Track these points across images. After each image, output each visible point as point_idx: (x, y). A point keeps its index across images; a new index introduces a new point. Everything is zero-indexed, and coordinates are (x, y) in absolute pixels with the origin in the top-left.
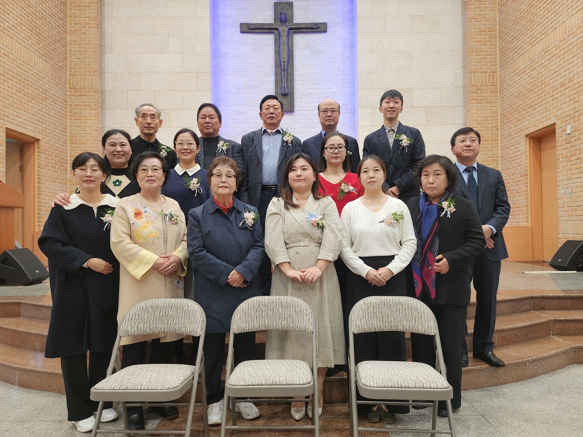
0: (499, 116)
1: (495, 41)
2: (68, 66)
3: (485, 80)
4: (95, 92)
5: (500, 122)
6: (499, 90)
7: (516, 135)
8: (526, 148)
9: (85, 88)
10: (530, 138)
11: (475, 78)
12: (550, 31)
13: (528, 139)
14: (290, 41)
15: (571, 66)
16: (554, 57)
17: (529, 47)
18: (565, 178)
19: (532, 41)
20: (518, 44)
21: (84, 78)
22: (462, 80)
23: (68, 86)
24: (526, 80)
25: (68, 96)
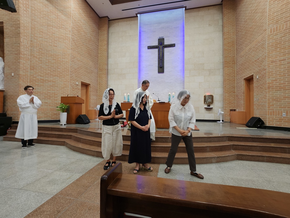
0: (236, 72)
1: (234, 46)
3: (231, 60)
4: (105, 70)
5: (236, 74)
6: (236, 63)
8: (244, 83)
10: (246, 80)
12: (252, 42)
13: (245, 80)
14: (163, 50)
15: (259, 54)
16: (253, 51)
18: (256, 94)
19: (246, 45)
22: (222, 60)
24: (244, 59)
25: (98, 72)
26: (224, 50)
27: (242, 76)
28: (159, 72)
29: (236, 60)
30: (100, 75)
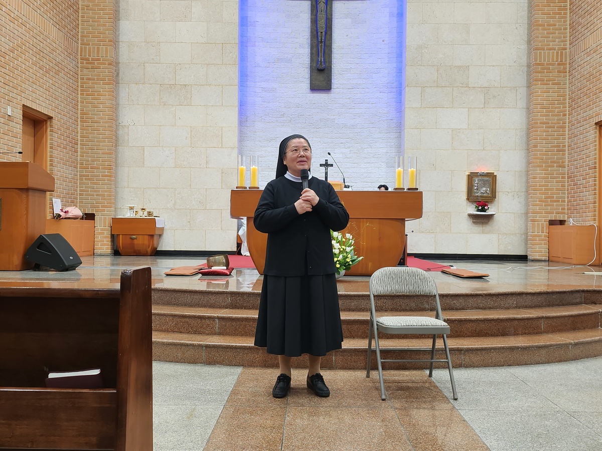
0: (567, 99)
1: (565, 14)
2: (80, 34)
3: (553, 58)
4: (110, 64)
5: (568, 106)
6: (568, 69)
7: (585, 123)
9: (99, 60)
11: (540, 55)
14: (328, 8)
20: (590, 19)
21: (98, 49)
22: (526, 57)
23: (79, 57)
25: (80, 69)
26: (532, 26)
27: (588, 113)
28: (314, 88)
29: (568, 61)
30: (85, 83)
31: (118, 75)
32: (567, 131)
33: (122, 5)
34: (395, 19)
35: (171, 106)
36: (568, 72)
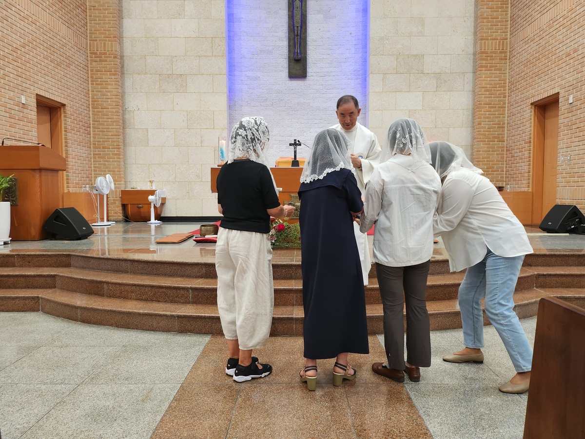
0: (507, 82)
1: (507, 8)
2: (88, 31)
3: (495, 47)
4: (115, 57)
5: (507, 89)
6: (508, 57)
7: (522, 103)
8: (531, 116)
9: (105, 54)
10: (535, 106)
11: (485, 45)
13: (533, 107)
14: (303, 5)
15: (577, 36)
16: (561, 27)
17: (539, 15)
18: (565, 146)
20: (528, 12)
21: (105, 44)
22: (472, 46)
23: (89, 51)
24: (534, 48)
25: (89, 62)
26: (478, 18)
27: (525, 94)
28: (292, 76)
29: (508, 50)
30: (95, 74)
31: (123, 67)
32: (507, 110)
33: (125, 5)
34: (361, 14)
35: (169, 93)
36: (508, 59)
